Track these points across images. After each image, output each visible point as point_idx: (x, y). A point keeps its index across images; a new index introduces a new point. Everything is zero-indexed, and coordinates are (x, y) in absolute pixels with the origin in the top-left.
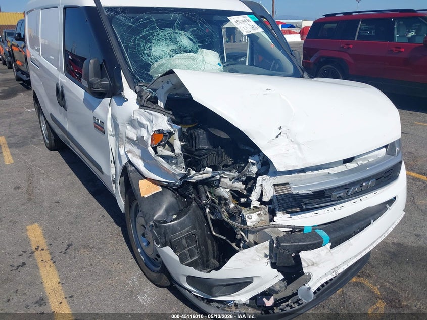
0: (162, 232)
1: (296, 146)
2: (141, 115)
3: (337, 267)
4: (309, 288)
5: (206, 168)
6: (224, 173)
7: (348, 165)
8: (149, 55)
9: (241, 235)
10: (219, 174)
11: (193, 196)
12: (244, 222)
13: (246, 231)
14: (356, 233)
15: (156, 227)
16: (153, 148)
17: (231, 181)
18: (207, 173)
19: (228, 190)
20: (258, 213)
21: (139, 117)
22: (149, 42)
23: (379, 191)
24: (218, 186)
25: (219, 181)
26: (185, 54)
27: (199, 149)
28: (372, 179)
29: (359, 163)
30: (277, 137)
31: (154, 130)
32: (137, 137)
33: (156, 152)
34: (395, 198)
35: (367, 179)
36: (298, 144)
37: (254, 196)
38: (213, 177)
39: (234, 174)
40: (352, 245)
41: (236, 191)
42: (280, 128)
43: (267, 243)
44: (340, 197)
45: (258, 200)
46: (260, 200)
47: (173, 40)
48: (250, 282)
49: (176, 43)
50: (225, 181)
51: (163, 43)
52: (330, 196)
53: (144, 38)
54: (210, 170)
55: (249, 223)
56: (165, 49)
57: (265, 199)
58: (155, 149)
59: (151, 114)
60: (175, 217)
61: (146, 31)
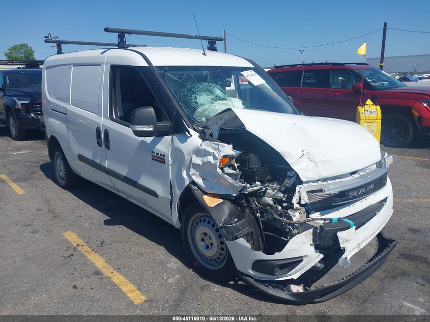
0: (230, 231)
1: (313, 164)
2: (207, 146)
3: (359, 244)
4: (346, 258)
5: (257, 182)
6: (268, 186)
7: (354, 176)
8: (196, 103)
9: (289, 228)
10: (265, 187)
11: (245, 205)
12: (290, 218)
13: (293, 225)
14: (368, 221)
15: (225, 227)
16: (220, 168)
17: (273, 191)
18: (258, 186)
19: (271, 199)
20: (299, 212)
21: (205, 148)
22: (194, 93)
23: (376, 193)
24: (264, 196)
25: (265, 192)
26: (221, 102)
27: (251, 168)
28: (372, 184)
29: (360, 174)
30: (301, 157)
31: (222, 155)
32: (202, 163)
33: (223, 171)
34: (387, 198)
35: (369, 184)
36: (315, 162)
37: (295, 201)
38: (261, 189)
39: (276, 186)
40: (367, 228)
41: (277, 200)
42: (303, 151)
43: (311, 230)
44: (354, 196)
45: (298, 203)
46: (299, 203)
47: (210, 92)
48: (302, 261)
49: (213, 94)
50: (270, 191)
51: (204, 94)
52: (348, 196)
53: (190, 90)
54: (259, 183)
55: (295, 219)
56: (206, 98)
57: (302, 202)
58: (222, 169)
59: (218, 145)
60: (236, 220)
61: (190, 85)
